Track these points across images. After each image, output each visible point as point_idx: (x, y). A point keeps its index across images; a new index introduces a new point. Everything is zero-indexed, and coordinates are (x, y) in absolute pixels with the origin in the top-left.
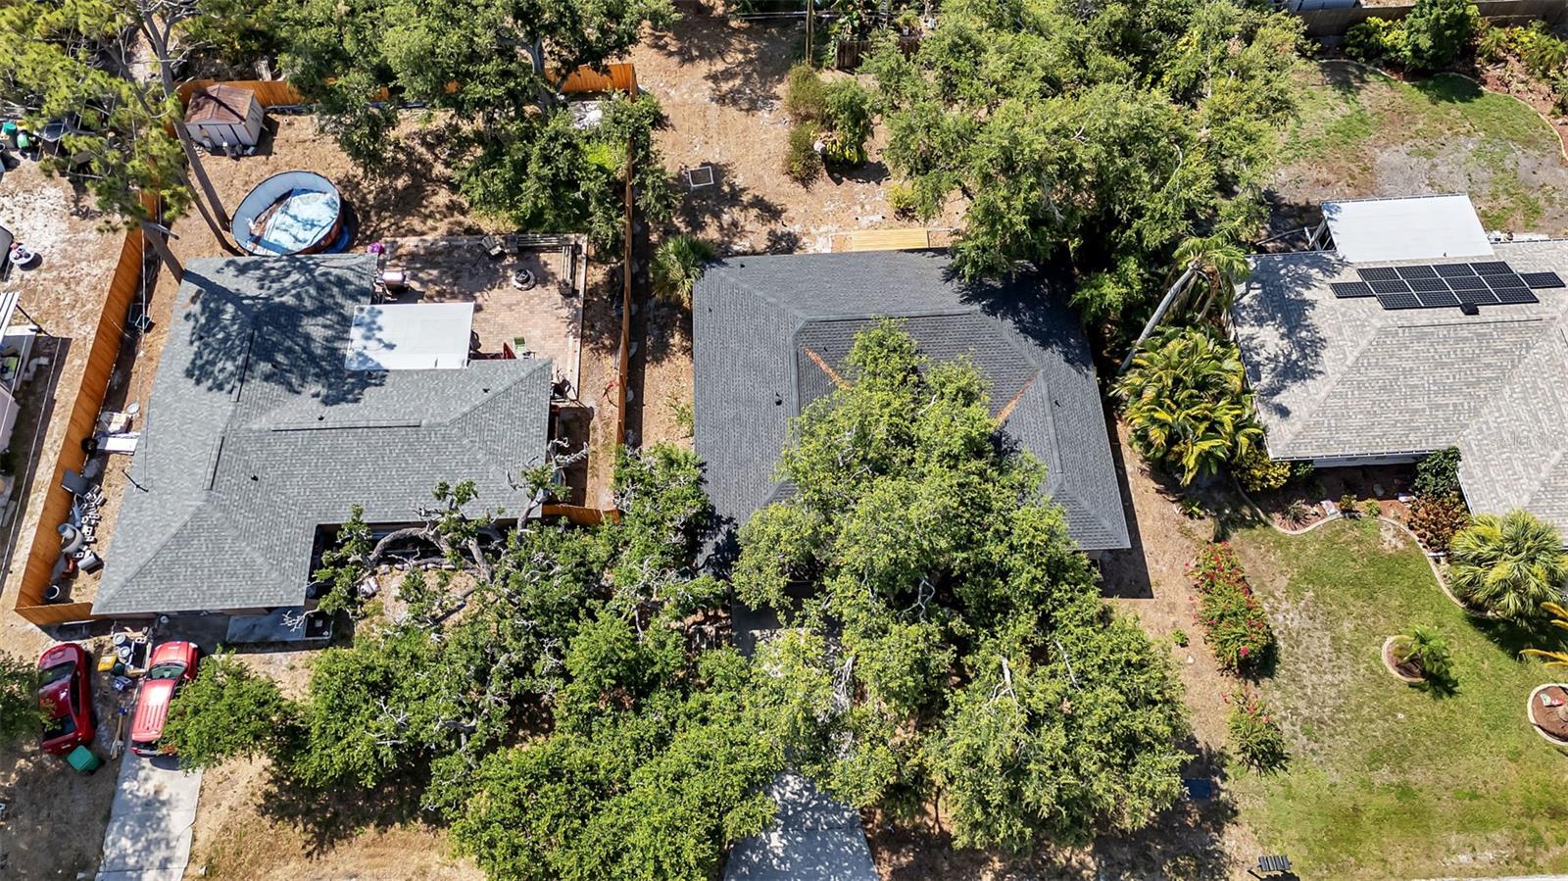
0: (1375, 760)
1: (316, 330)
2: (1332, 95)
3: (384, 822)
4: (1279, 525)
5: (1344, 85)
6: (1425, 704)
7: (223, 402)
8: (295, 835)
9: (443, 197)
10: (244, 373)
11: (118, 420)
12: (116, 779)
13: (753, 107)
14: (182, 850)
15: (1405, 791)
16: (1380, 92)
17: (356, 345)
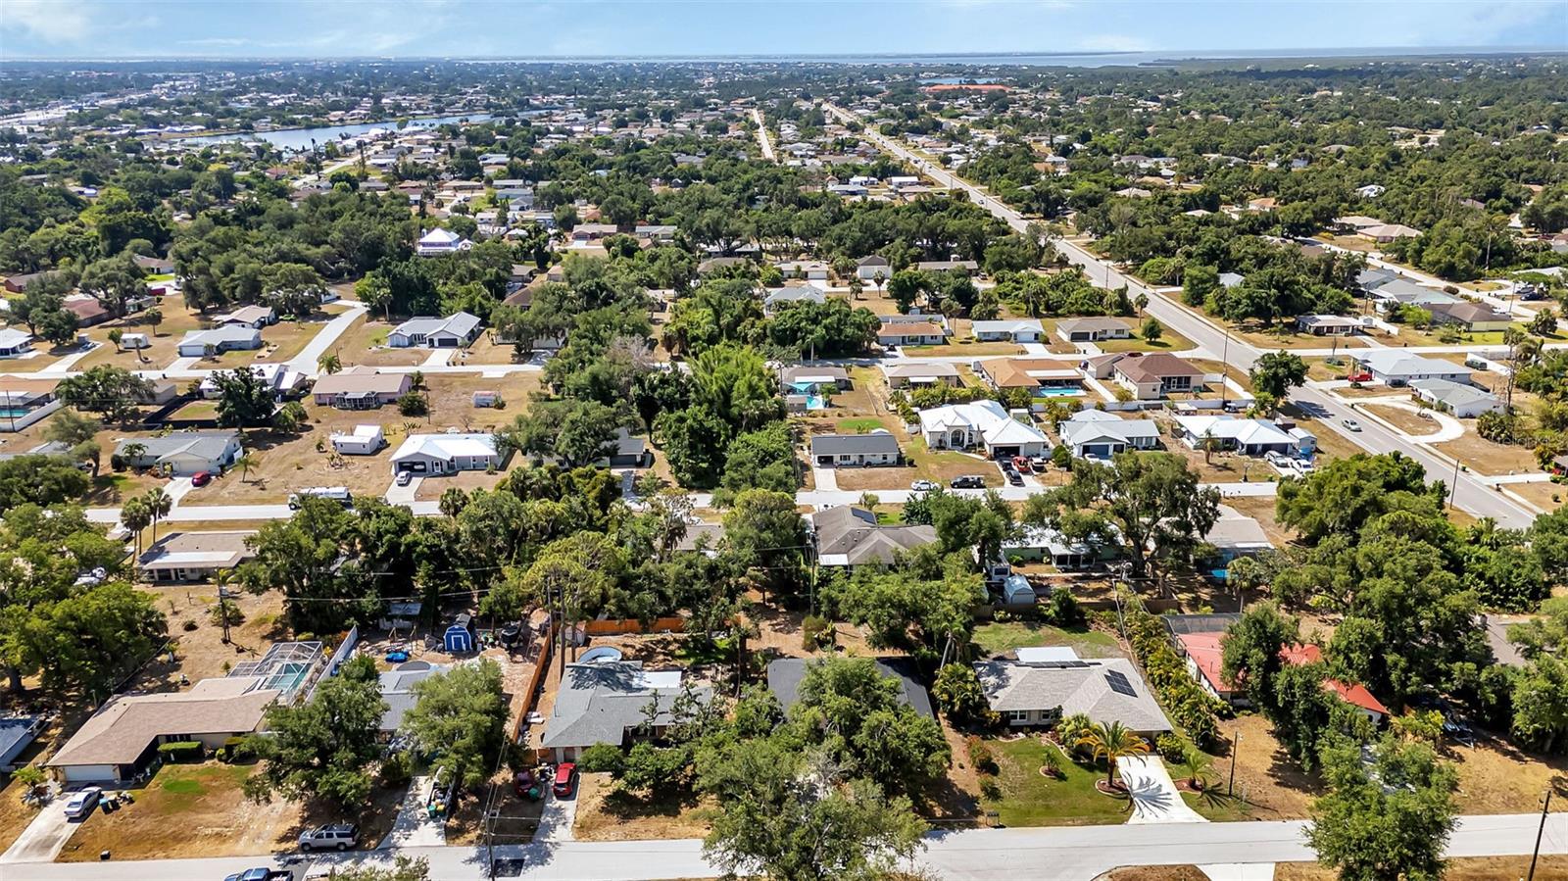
0: (1036, 798)
1: (622, 677)
2: (1029, 631)
3: (648, 815)
4: (1001, 739)
5: (1032, 628)
6: (1057, 784)
7: (590, 691)
8: (614, 818)
9: (661, 657)
10: (597, 683)
11: (535, 714)
12: (543, 804)
13: (789, 632)
14: (572, 820)
15: (1047, 807)
16: (1046, 630)
17: (635, 682)
